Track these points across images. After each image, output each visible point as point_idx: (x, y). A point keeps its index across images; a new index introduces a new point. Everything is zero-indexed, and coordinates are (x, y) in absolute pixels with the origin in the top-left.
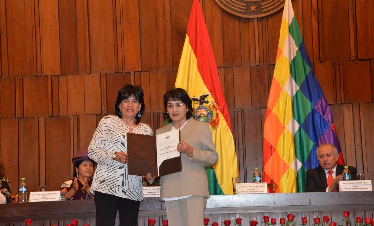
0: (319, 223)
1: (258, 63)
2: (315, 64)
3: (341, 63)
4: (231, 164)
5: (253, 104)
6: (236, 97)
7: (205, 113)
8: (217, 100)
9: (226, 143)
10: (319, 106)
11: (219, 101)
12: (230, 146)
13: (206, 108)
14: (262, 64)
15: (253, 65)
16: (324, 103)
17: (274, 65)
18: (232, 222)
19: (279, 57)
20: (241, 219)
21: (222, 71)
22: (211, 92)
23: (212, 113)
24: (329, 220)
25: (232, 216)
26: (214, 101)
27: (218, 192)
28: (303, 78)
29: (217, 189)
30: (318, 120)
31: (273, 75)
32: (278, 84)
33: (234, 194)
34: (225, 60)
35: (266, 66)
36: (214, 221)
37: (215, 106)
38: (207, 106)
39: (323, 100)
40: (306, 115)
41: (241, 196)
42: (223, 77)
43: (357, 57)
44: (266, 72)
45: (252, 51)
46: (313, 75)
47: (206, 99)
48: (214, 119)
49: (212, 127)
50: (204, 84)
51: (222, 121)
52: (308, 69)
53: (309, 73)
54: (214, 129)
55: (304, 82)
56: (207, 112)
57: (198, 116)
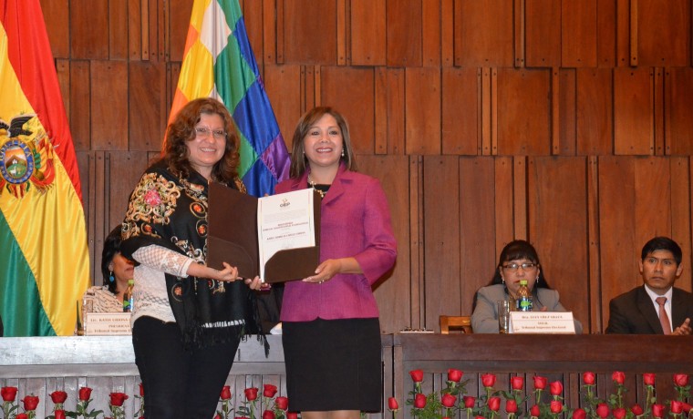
0: (255, 398)
1: (145, 57)
2: (266, 68)
3: (317, 68)
4: (77, 270)
5: (132, 143)
6: (93, 125)
7: (22, 156)
8: (51, 131)
9: (68, 225)
10: (270, 156)
11: (55, 134)
12: (76, 232)
13: (24, 145)
14: (154, 58)
15: (134, 58)
16: (280, 151)
17: (180, 64)
18: (69, 395)
19: (191, 46)
20: (90, 390)
21: (64, 66)
22: (37, 111)
23: (39, 158)
24: (275, 392)
25: (72, 383)
26: (43, 130)
27: (43, 330)
28: (242, 95)
29: (41, 324)
30: (266, 184)
31: (176, 86)
33: (79, 335)
34: (72, 44)
35: (164, 64)
36: (29, 394)
37: (46, 141)
38: (26, 142)
39: (279, 144)
40: (243, 174)
41: (95, 340)
42: (64, 80)
43: (350, 59)
44: (163, 77)
45: (133, 29)
46: (261, 91)
47: (25, 127)
48: (43, 170)
49: (37, 188)
50: (22, 92)
51: (61, 177)
52: (251, 77)
53: (253, 84)
54: (42, 194)
55: (240, 103)
56: (26, 155)
57: (6, 162)
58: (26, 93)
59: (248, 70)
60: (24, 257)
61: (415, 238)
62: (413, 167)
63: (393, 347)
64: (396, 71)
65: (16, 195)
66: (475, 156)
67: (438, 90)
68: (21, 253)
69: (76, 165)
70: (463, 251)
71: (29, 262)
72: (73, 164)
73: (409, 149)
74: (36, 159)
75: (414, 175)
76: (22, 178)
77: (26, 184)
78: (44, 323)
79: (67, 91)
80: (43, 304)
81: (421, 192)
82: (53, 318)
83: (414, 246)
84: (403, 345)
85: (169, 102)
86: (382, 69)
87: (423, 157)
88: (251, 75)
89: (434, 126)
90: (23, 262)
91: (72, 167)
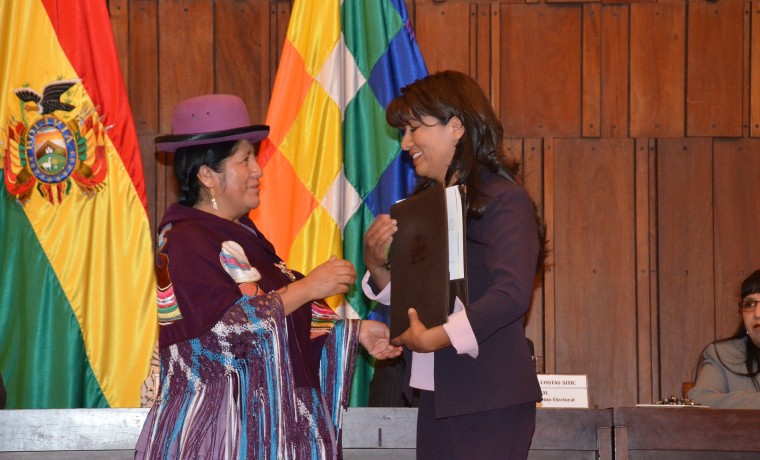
2: (418, 8)
3: (495, 7)
4: (139, 311)
6: (163, 96)
7: (59, 142)
8: (102, 105)
9: (126, 245)
11: (106, 107)
12: (139, 255)
13: (63, 125)
21: (120, 8)
22: (82, 75)
23: (84, 145)
26: (91, 104)
27: (90, 399)
28: (382, 50)
29: (88, 391)
31: (285, 36)
32: (300, 63)
37: (94, 120)
38: (66, 121)
40: (384, 168)
42: (124, 29)
44: (265, 23)
46: (411, 43)
47: (64, 98)
48: (90, 163)
49: (82, 189)
50: (59, 48)
51: (116, 173)
52: (396, 22)
53: (399, 35)
54: (89, 198)
55: (380, 61)
56: (66, 140)
57: (36, 150)
58: (65, 48)
59: (391, 11)
60: (63, 292)
61: (643, 264)
62: (641, 156)
63: (613, 428)
64: (615, 8)
65: (51, 200)
66: (739, 138)
67: (682, 37)
68: (58, 286)
69: (137, 155)
70: (719, 285)
71: (70, 299)
72: (134, 153)
73: (635, 130)
74: (80, 146)
75: (642, 168)
76: (60, 174)
77: (65, 184)
78: (92, 390)
79: (124, 46)
80: (91, 361)
81: (653, 193)
82: (105, 382)
83: (643, 277)
84: (628, 425)
85: (273, 61)
86: (593, 6)
87: (656, 140)
88: (395, 18)
89: (674, 93)
90: (61, 299)
91: (132, 159)
